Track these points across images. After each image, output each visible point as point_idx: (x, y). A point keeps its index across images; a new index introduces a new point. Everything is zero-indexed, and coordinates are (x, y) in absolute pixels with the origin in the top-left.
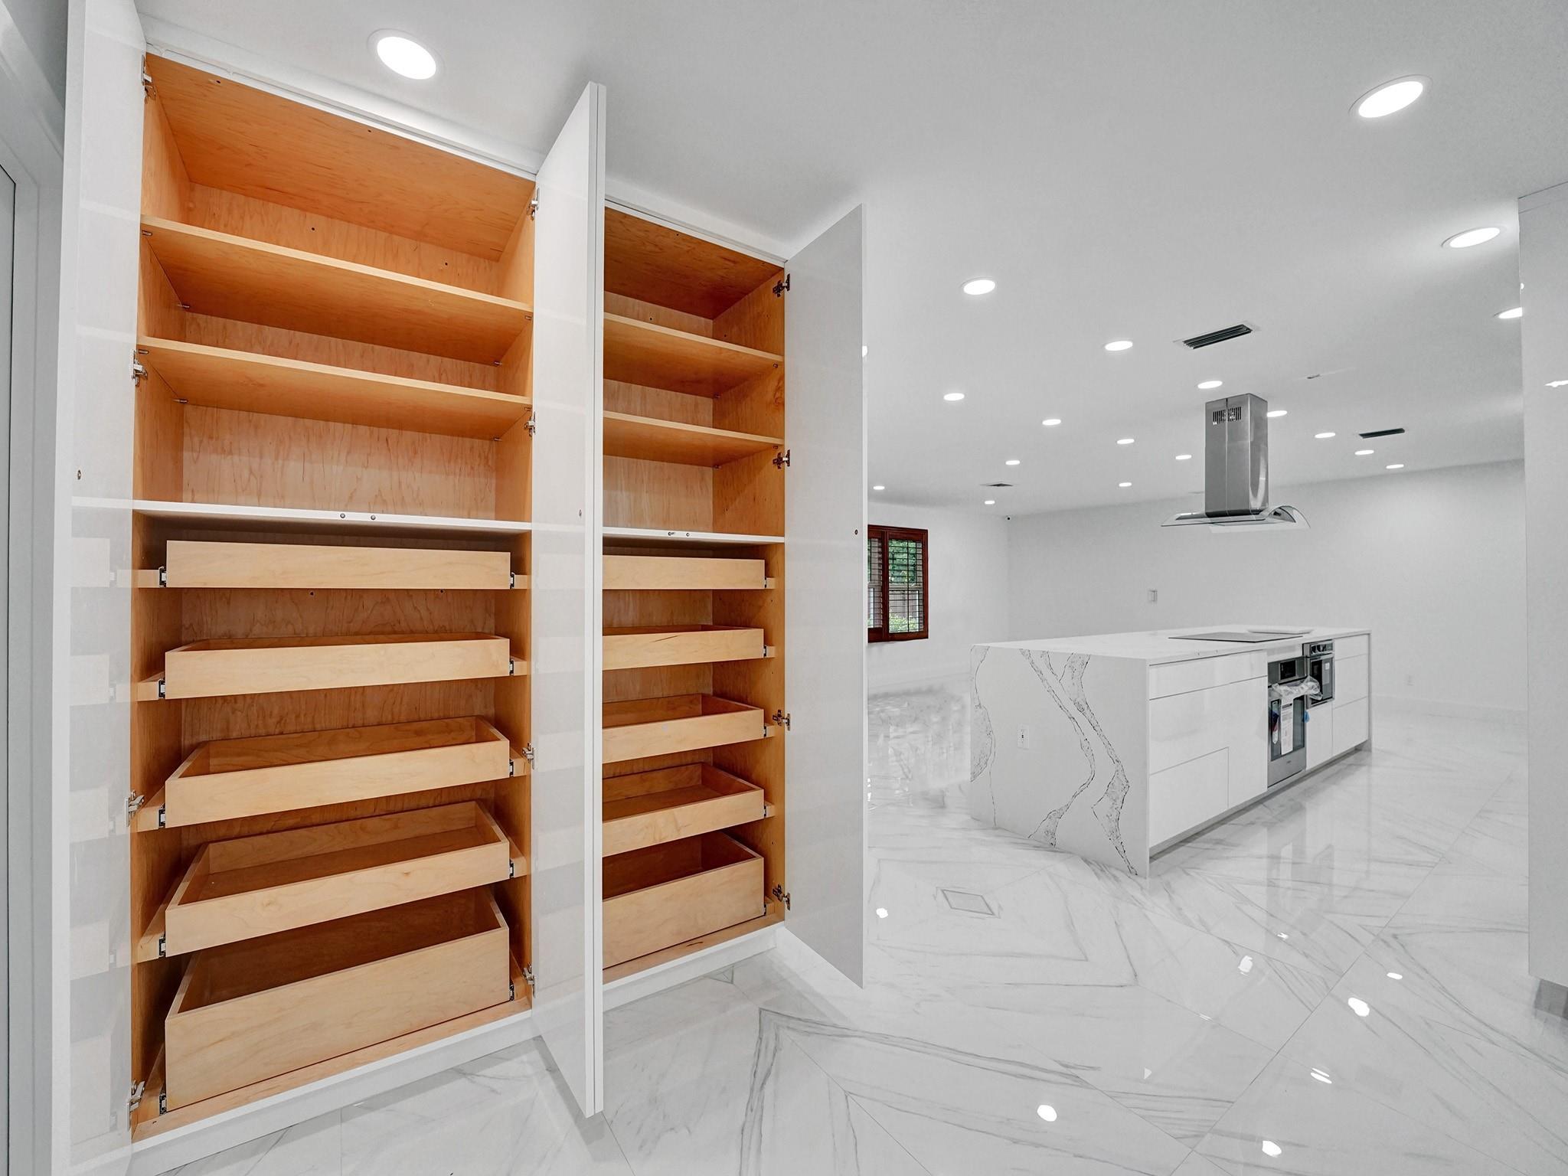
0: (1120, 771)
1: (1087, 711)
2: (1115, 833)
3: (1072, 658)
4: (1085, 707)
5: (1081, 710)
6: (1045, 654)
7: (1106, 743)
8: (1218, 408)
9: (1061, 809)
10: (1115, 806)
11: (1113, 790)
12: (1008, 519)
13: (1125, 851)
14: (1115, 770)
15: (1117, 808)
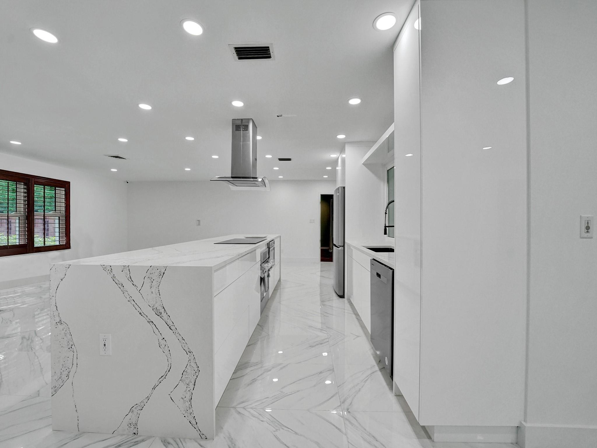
0: (192, 360)
1: (164, 314)
2: (189, 410)
3: (150, 270)
4: (162, 311)
5: (159, 314)
6: (127, 269)
7: (180, 338)
8: (239, 123)
9: (142, 402)
10: (188, 389)
11: (186, 377)
12: (127, 182)
13: (197, 423)
14: (188, 359)
15: (190, 390)
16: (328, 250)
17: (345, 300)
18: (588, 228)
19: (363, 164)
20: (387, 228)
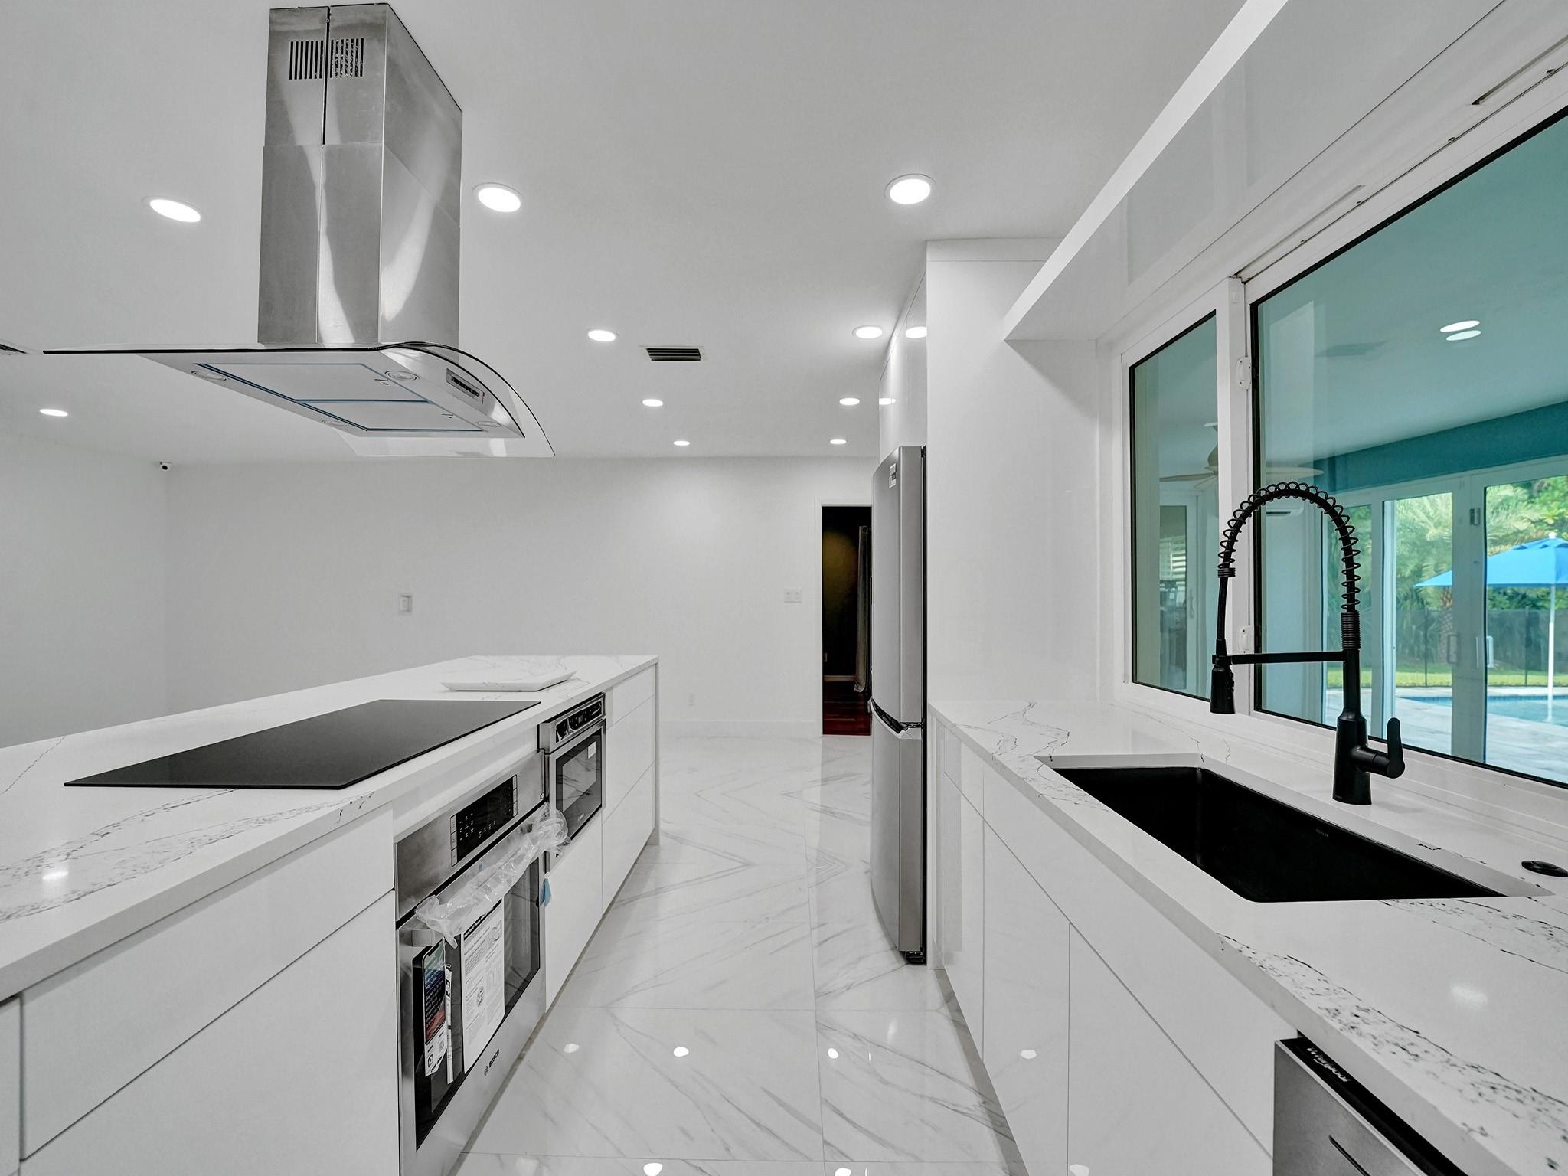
12: (165, 468)
16: (850, 685)
17: (926, 973)
19: (1005, 341)
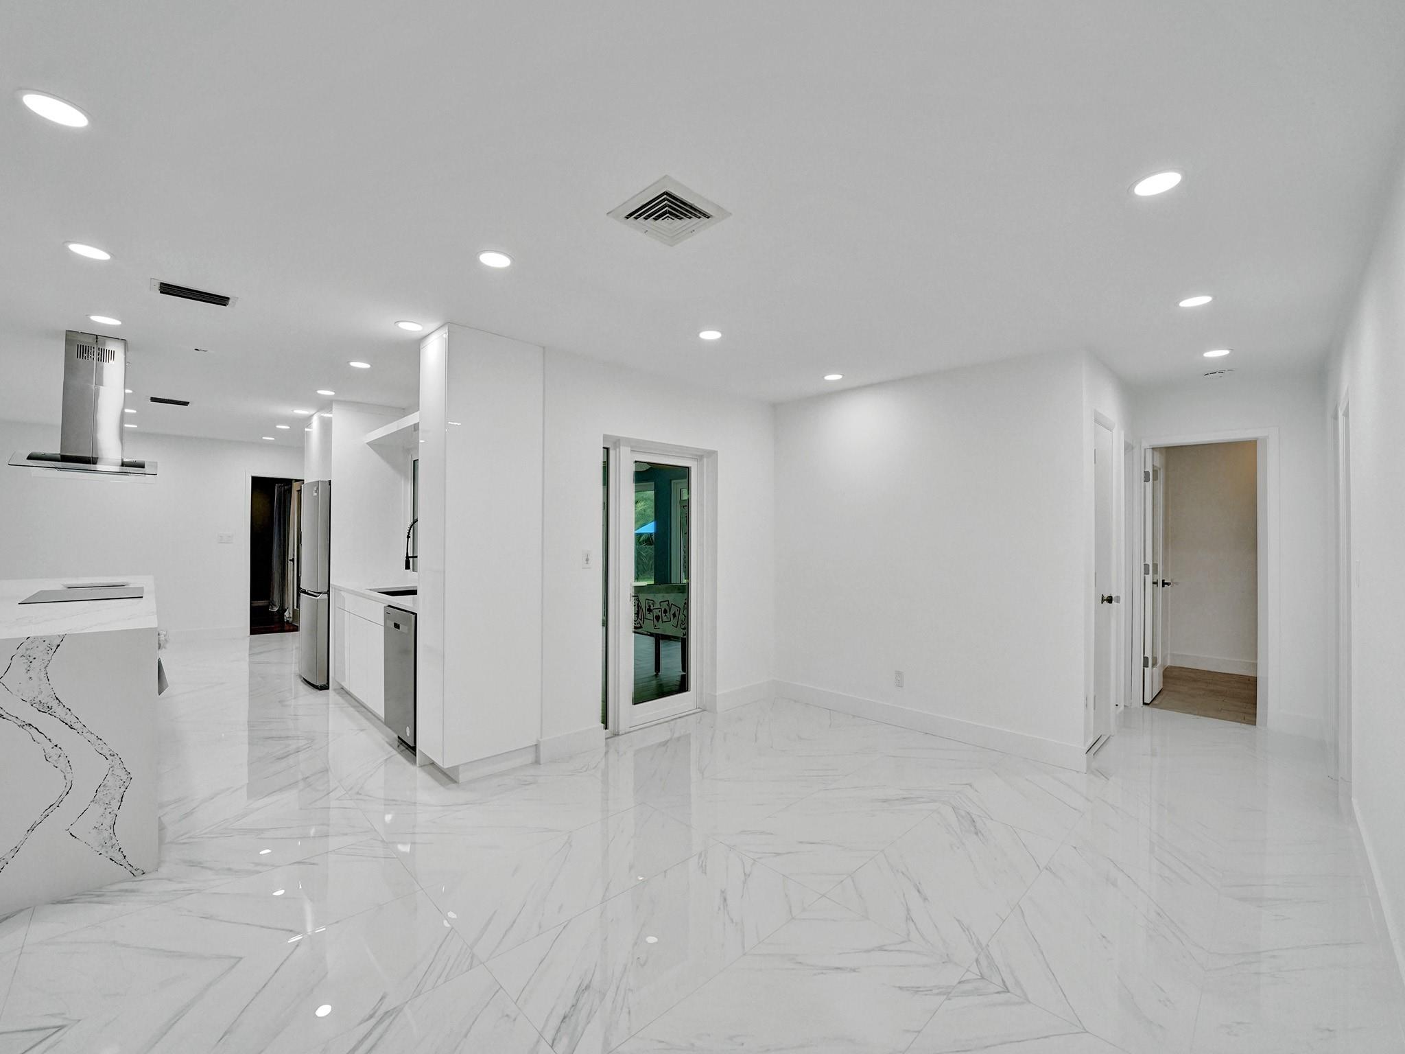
0: (116, 766)
1: (57, 708)
2: (110, 841)
3: (25, 643)
4: (53, 703)
5: (48, 710)
7: (93, 738)
8: (87, 342)
10: (109, 810)
11: (105, 792)
13: (125, 856)
14: (109, 766)
15: (113, 810)
16: (266, 607)
17: (331, 692)
18: (587, 560)
19: (368, 444)
20: (411, 560)
